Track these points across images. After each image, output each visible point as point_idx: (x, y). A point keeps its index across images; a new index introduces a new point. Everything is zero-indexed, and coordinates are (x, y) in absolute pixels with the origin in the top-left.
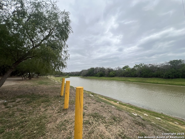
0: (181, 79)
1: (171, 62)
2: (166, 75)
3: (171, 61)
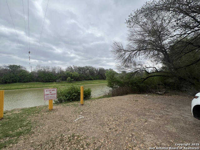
0: (18, 84)
1: (11, 67)
2: (2, 80)
3: (11, 65)
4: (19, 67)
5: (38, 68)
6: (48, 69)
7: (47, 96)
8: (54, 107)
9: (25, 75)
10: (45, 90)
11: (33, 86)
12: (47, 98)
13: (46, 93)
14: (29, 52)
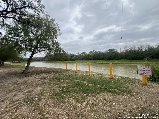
1: (109, 50)
2: (107, 58)
4: (113, 50)
5: (125, 48)
6: (135, 48)
7: (139, 71)
8: (148, 83)
9: (117, 55)
10: (138, 66)
11: (122, 62)
12: (140, 72)
13: (139, 68)
14: (121, 38)
